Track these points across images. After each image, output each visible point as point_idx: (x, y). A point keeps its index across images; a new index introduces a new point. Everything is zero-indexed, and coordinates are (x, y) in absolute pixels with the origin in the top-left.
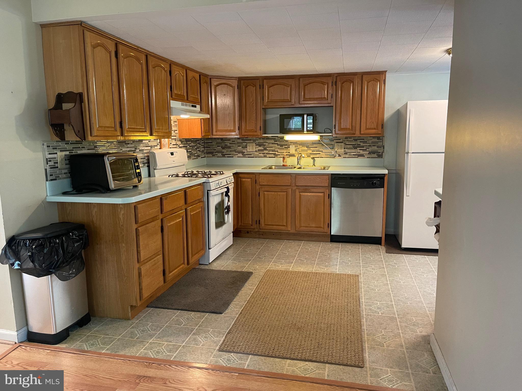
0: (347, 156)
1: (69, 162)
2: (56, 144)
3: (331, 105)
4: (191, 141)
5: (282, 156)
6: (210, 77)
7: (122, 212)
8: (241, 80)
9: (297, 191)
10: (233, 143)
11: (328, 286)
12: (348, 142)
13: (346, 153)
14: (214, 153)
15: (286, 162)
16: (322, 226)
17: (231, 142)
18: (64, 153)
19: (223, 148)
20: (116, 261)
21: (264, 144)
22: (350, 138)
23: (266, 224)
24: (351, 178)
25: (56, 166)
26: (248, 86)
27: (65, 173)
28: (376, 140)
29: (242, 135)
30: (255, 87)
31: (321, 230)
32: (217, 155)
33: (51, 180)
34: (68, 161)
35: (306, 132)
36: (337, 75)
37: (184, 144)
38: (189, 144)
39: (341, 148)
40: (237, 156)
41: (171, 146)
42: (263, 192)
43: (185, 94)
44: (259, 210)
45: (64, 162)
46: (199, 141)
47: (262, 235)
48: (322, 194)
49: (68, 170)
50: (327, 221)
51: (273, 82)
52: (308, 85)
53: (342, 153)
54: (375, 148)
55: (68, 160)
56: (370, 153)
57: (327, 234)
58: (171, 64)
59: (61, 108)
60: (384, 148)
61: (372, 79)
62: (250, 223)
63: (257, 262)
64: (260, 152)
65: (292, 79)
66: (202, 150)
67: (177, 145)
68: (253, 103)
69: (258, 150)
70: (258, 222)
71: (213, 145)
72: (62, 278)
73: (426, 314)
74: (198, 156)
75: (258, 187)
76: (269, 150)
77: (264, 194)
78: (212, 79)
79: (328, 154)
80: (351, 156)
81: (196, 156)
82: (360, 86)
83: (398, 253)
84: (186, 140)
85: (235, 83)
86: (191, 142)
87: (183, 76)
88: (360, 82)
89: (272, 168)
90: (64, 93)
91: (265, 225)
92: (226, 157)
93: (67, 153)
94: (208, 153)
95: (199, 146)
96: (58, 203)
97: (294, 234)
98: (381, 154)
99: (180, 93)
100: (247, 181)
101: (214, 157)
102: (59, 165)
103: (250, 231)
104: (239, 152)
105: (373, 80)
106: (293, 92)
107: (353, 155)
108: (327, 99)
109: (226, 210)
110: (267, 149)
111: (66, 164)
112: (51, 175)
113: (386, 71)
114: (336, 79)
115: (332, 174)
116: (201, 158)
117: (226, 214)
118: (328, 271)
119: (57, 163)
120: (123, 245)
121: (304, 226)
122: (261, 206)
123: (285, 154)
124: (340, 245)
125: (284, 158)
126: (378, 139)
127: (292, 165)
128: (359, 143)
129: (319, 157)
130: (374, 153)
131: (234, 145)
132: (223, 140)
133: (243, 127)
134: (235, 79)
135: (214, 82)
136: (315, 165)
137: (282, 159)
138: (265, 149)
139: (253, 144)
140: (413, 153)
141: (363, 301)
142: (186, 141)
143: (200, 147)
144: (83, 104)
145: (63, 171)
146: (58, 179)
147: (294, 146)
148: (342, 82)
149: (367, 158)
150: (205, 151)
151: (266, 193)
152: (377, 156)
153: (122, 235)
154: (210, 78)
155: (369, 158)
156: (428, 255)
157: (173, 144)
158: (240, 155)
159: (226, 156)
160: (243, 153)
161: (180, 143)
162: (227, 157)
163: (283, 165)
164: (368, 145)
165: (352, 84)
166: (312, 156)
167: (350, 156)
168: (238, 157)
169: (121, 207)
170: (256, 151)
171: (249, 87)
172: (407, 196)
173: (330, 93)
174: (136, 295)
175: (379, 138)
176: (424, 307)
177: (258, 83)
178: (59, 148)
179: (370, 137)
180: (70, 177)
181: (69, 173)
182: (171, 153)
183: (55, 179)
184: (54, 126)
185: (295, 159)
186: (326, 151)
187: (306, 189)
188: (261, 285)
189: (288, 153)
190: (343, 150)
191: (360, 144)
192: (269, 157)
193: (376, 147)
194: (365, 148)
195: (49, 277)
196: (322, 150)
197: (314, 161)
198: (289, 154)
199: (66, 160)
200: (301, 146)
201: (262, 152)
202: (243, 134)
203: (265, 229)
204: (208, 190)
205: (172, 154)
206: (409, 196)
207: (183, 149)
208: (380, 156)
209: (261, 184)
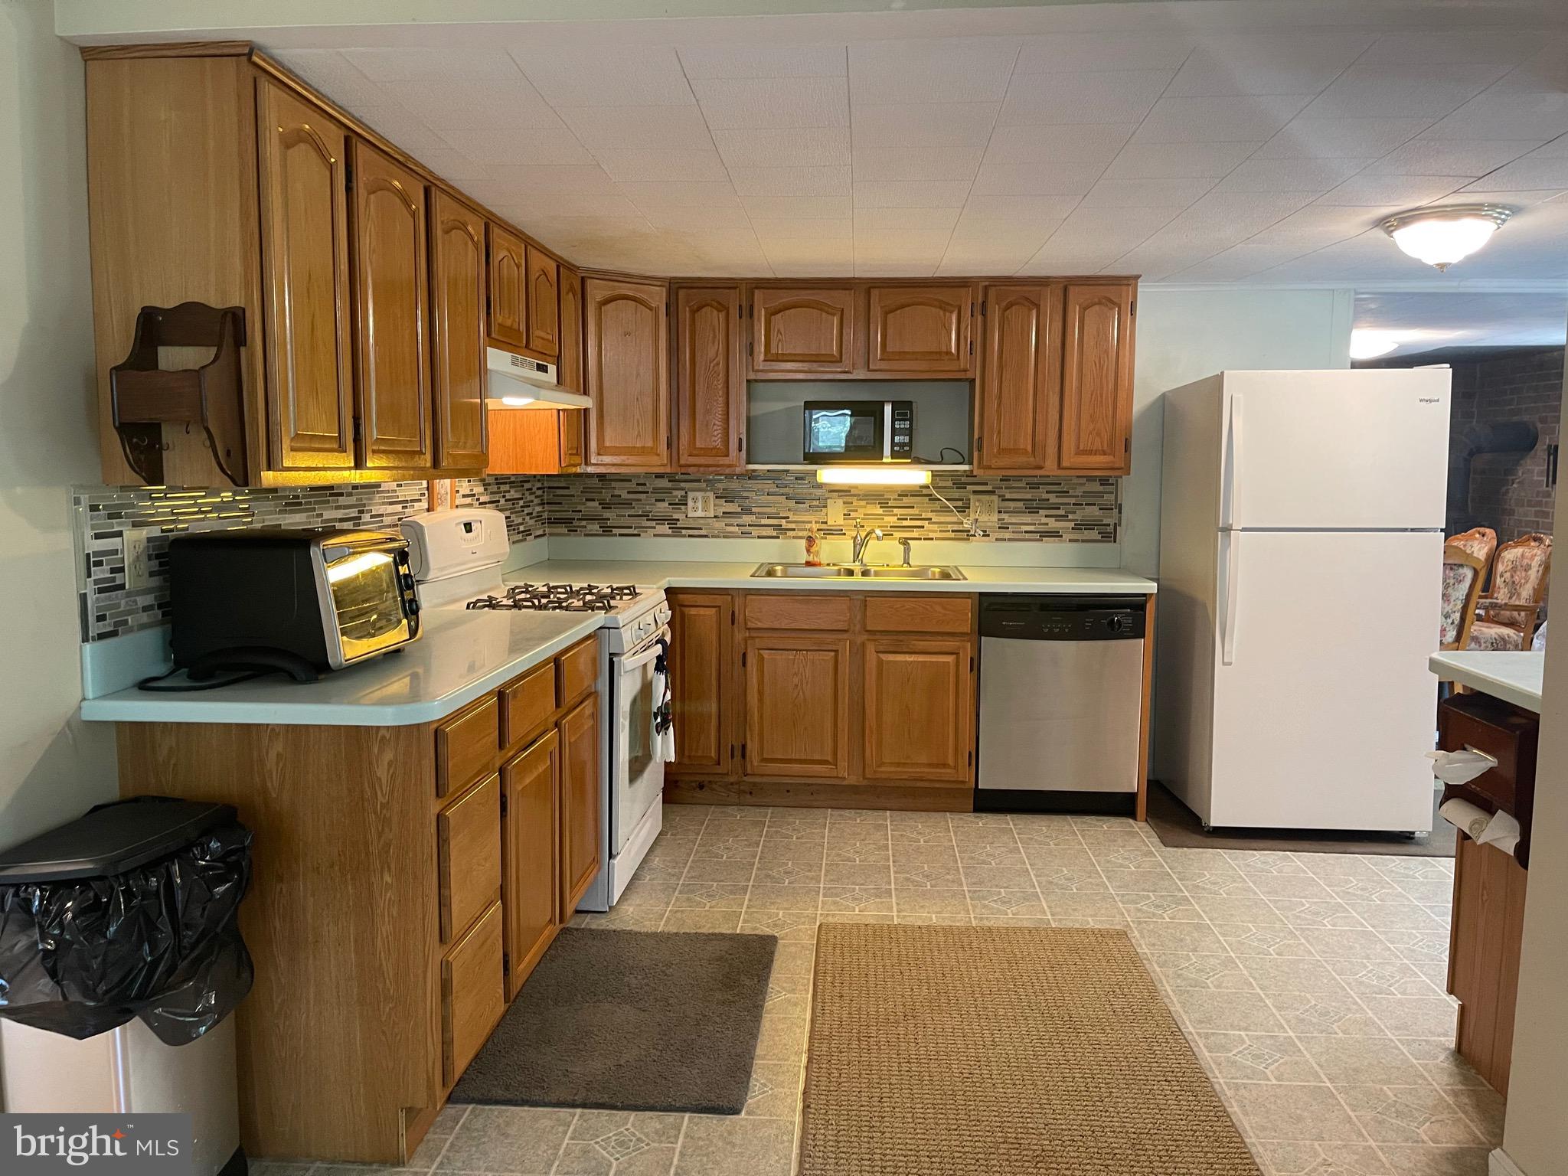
0: (1007, 535)
1: (161, 564)
2: (119, 498)
3: (969, 375)
4: (510, 483)
5: (805, 534)
6: (583, 275)
7: (388, 755)
8: (679, 289)
9: (871, 648)
10: (640, 489)
11: (1051, 980)
12: (1008, 491)
13: (1004, 527)
14: (576, 523)
15: (817, 553)
16: (951, 762)
17: (632, 485)
18: (144, 533)
19: (606, 506)
20: (356, 941)
21: (745, 494)
22: (1019, 478)
23: (765, 756)
24: (1044, 607)
25: (118, 582)
26: (700, 308)
27: (145, 609)
28: (1096, 487)
29: (680, 466)
30: (724, 313)
31: (947, 773)
32: (585, 527)
33: (101, 636)
34: (157, 562)
35: (889, 460)
36: (987, 283)
37: (492, 493)
38: (505, 492)
39: (990, 511)
40: (651, 532)
41: (459, 501)
42: (756, 651)
43: (523, 328)
44: (744, 716)
45: (145, 566)
46: (529, 481)
47: (751, 793)
48: (950, 659)
49: (156, 597)
50: (967, 746)
51: (787, 297)
52: (897, 309)
53: (990, 527)
54: (1093, 512)
55: (157, 557)
56: (1078, 527)
57: (967, 786)
58: (491, 222)
59: (155, 364)
60: (1120, 512)
61: (1096, 300)
62: (713, 755)
63: (773, 896)
64: (728, 521)
65: (847, 292)
66: (538, 512)
67: (474, 495)
68: (718, 364)
69: (724, 513)
70: (738, 753)
71: (573, 496)
72: (173, 1035)
73: (1411, 1066)
74: (527, 532)
75: (739, 636)
76: (759, 513)
77: (761, 659)
78: (589, 282)
79: (950, 527)
80: (1019, 536)
81: (523, 532)
82: (1058, 318)
83: (1203, 845)
84: (496, 479)
85: (658, 297)
86: (511, 487)
87: (518, 266)
88: (1060, 307)
89: (775, 571)
90: (166, 307)
91: (764, 760)
92: (615, 535)
93: (155, 532)
94: (552, 522)
95: (530, 498)
96: (120, 725)
97: (854, 789)
98: (1110, 529)
99: (509, 323)
100: (704, 616)
101: (575, 535)
102: (127, 579)
103: (710, 782)
104: (661, 520)
105: (1100, 303)
106: (849, 334)
107: (1025, 532)
108: (956, 357)
109: (659, 720)
110: (754, 510)
111: (152, 574)
112: (101, 618)
113: (1137, 277)
114: (986, 295)
115: (981, 594)
116: (535, 537)
117: (658, 733)
118: (1021, 920)
119: (122, 570)
120: (387, 878)
121: (891, 764)
122: (749, 699)
123: (815, 527)
124: (1010, 821)
125: (810, 540)
126: (1101, 485)
127: (834, 562)
128: (1045, 496)
129: (920, 539)
130: (1088, 525)
131: (643, 496)
132: (606, 480)
133: (684, 440)
134: (659, 283)
135: (597, 291)
136: (908, 564)
137: (803, 542)
138: (747, 511)
139: (708, 494)
140: (1244, 530)
141: (1191, 1029)
142: (497, 484)
143: (532, 501)
144: (243, 349)
145: (143, 601)
146: (125, 633)
147: (840, 502)
148: (1005, 304)
149: (1070, 541)
150: (545, 515)
151: (765, 653)
152: (1099, 537)
153: (382, 842)
154: (583, 278)
155: (1077, 541)
156: (1293, 849)
157: (462, 492)
158: (665, 529)
159: (615, 531)
160: (672, 523)
161: (481, 489)
162: (620, 535)
163: (808, 564)
164: (1073, 501)
165: (1034, 312)
166: (897, 535)
167: (1016, 536)
168: (655, 535)
169: (383, 737)
170: (715, 517)
171: (704, 310)
172: (1224, 664)
173: (966, 338)
174: (430, 1070)
175: (1104, 481)
176: (1392, 1040)
177: (733, 300)
178: (127, 516)
179: (1078, 477)
180: (162, 623)
181: (160, 607)
182: (465, 525)
183: (113, 634)
184: (127, 430)
185: (845, 545)
186: (942, 519)
187: (899, 639)
188: (828, 985)
189: (822, 523)
190: (995, 517)
191: (1048, 500)
192: (759, 537)
193: (1096, 508)
194: (1061, 512)
195: (114, 1034)
196: (930, 515)
197: (907, 550)
198: (824, 526)
199: (150, 558)
200: (863, 503)
201: (735, 521)
202: (682, 462)
203: (762, 775)
204: (610, 654)
205: (468, 527)
206: (1230, 664)
207: (489, 508)
208: (1109, 536)
209: (750, 625)
